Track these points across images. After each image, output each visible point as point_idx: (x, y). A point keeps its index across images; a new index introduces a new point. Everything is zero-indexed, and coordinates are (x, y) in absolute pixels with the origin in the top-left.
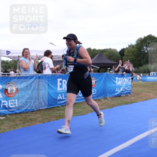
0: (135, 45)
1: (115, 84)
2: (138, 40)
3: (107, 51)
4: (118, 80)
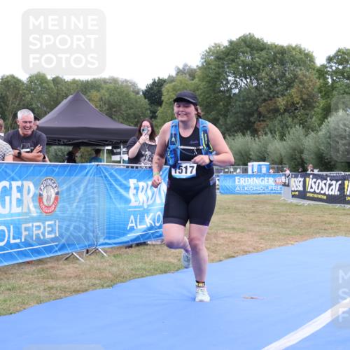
0: (200, 68)
1: (127, 201)
2: (210, 52)
3: (103, 85)
4: (137, 188)
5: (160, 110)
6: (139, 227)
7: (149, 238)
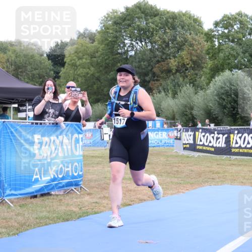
0: (99, 32)
2: (108, 17)
5: (63, 71)
6: (43, 179)
7: (53, 188)
